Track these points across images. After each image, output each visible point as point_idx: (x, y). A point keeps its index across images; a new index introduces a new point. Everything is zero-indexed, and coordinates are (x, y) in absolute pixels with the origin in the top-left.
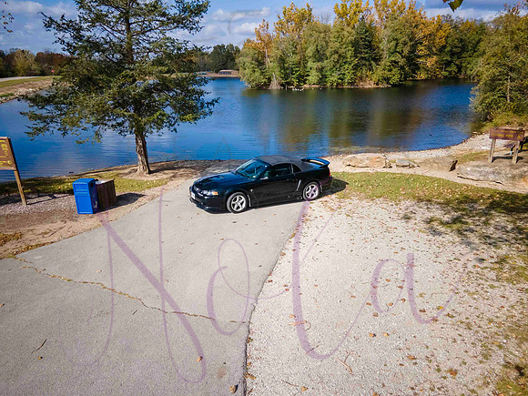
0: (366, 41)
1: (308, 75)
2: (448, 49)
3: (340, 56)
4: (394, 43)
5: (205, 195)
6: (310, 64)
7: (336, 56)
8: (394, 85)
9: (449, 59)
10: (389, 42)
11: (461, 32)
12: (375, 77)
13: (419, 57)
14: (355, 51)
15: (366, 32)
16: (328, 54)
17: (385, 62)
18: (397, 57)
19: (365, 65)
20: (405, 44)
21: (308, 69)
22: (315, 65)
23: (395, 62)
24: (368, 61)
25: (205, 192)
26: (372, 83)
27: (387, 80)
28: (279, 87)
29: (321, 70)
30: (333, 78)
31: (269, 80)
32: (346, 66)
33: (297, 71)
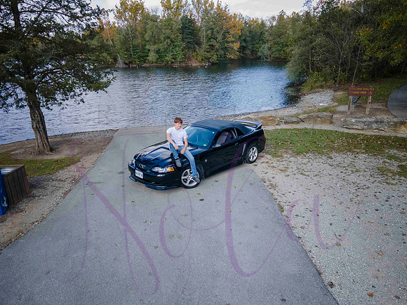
0: (189, 29)
1: (148, 56)
2: (244, 38)
3: (171, 40)
4: (210, 32)
5: (157, 173)
6: (147, 47)
7: (169, 41)
8: (213, 64)
9: (244, 45)
10: (206, 31)
11: (250, 26)
12: (200, 59)
13: (227, 42)
15: (189, 22)
16: (162, 39)
17: (205, 46)
18: (213, 42)
19: (191, 48)
20: (218, 32)
21: (146, 51)
22: (153, 48)
23: (212, 45)
24: (193, 44)
25: (156, 169)
26: (197, 61)
27: (208, 59)
28: (125, 66)
29: (158, 52)
30: (168, 58)
31: (115, 60)
32: (177, 49)
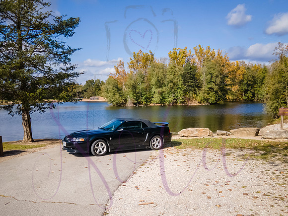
0: (191, 74)
1: (153, 97)
2: (245, 82)
3: (174, 84)
4: (209, 76)
6: (153, 90)
8: (211, 104)
9: (247, 88)
11: (252, 71)
12: (199, 99)
13: (227, 85)
14: (184, 80)
15: (191, 69)
16: (166, 83)
18: (213, 85)
19: (192, 90)
20: (217, 76)
21: (153, 93)
22: (157, 90)
23: (211, 88)
24: (193, 87)
26: (197, 102)
27: (207, 100)
28: (133, 105)
29: (161, 93)
30: (170, 99)
31: (126, 100)
32: (179, 91)
33: (144, 95)
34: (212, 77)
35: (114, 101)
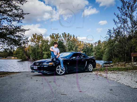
0: (61, 46)
20: (73, 47)
21: (43, 54)
22: (46, 53)
33: (39, 55)
34: (71, 47)
35: (23, 58)
